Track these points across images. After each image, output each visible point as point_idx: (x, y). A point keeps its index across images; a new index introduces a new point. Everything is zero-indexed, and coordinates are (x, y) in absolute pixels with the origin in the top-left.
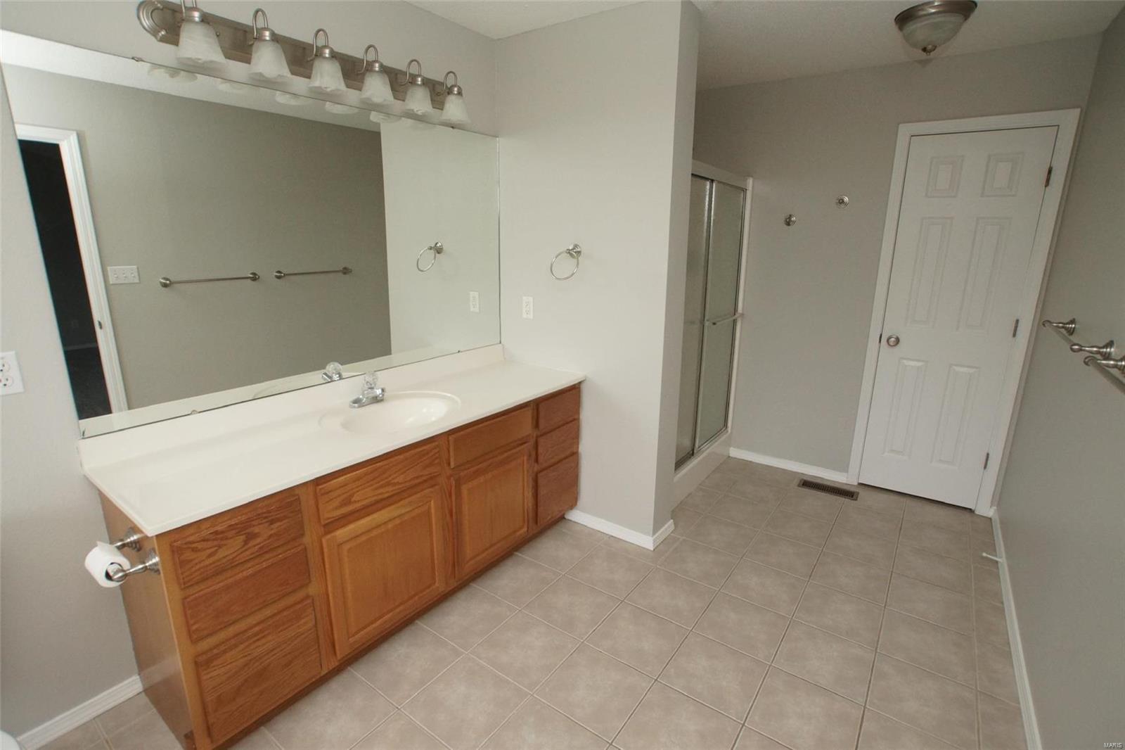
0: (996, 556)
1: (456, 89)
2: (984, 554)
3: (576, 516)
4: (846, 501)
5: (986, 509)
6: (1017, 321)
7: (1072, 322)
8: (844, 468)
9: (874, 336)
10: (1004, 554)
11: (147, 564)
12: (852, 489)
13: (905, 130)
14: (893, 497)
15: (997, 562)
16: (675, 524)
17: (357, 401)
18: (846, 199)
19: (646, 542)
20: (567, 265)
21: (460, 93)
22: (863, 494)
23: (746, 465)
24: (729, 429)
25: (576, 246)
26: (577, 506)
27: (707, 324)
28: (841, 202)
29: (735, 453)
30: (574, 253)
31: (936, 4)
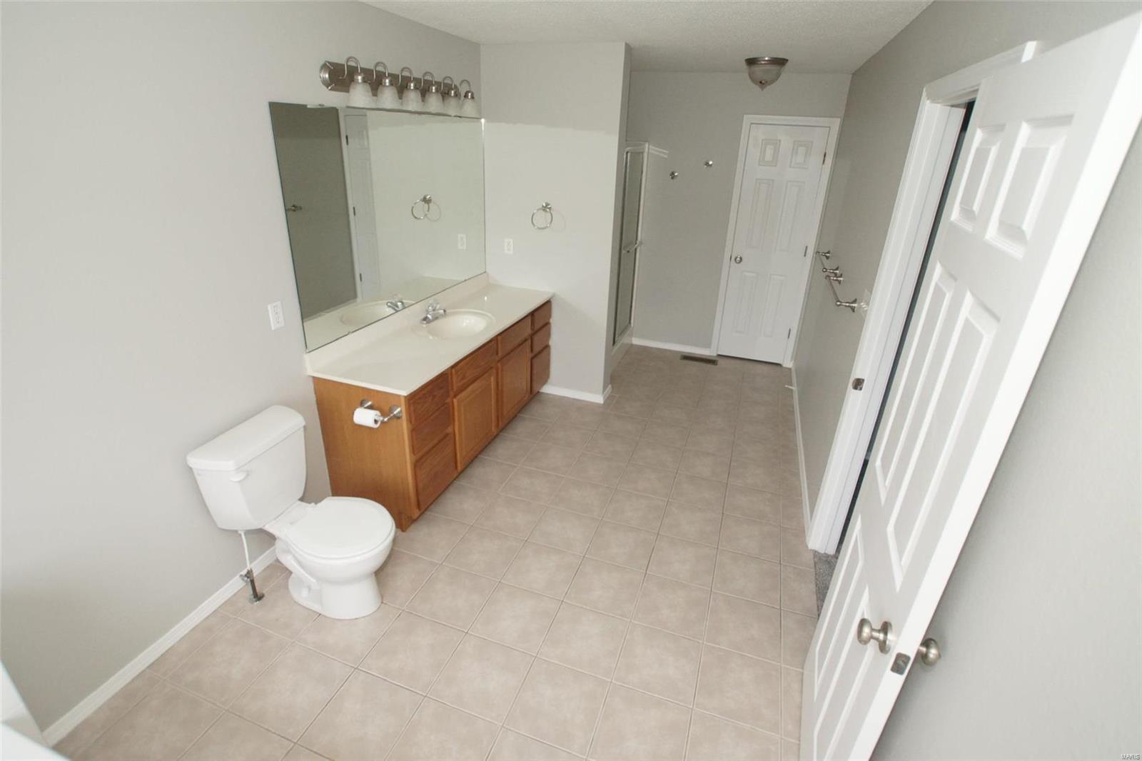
0: (791, 385)
1: (470, 94)
2: (786, 386)
3: (548, 389)
4: (709, 366)
5: (788, 363)
6: (807, 247)
7: (828, 253)
8: (708, 345)
9: (727, 256)
10: (796, 385)
11: (395, 413)
12: (714, 359)
13: (747, 119)
14: (738, 362)
15: (792, 390)
16: (613, 388)
17: (425, 319)
18: (711, 163)
19: (599, 399)
20: (542, 218)
21: (472, 97)
22: (721, 362)
23: (645, 349)
24: (632, 325)
25: (547, 204)
26: (550, 381)
27: (623, 252)
28: (707, 164)
29: (636, 341)
30: (546, 208)
31: (767, 59)
